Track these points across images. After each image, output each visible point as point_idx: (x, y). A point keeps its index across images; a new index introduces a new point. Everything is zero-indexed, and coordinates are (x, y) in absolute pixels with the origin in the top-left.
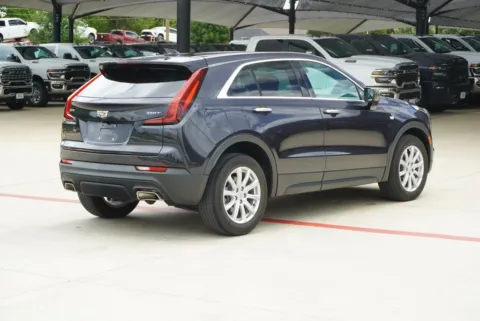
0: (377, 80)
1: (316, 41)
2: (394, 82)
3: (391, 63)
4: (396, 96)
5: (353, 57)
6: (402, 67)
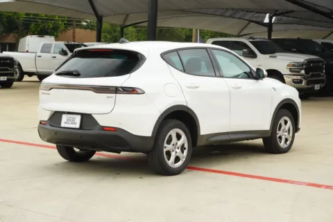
0: (291, 70)
1: (250, 42)
2: (303, 72)
3: (301, 58)
4: (304, 82)
5: (276, 54)
6: (309, 62)
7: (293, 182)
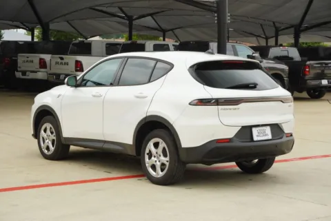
7: (315, 157)
